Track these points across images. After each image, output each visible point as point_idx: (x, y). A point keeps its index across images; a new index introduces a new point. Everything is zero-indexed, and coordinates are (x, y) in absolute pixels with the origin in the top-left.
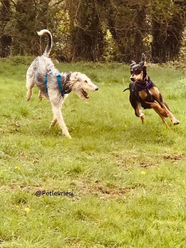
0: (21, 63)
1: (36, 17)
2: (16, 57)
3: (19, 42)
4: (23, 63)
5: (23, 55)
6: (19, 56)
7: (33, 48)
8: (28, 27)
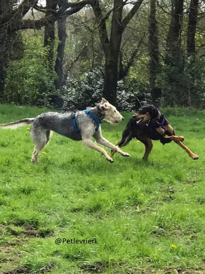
0: (171, 114)
1: (184, 69)
2: (166, 109)
3: (168, 94)
4: (173, 114)
5: (173, 107)
6: (169, 108)
7: (182, 100)
8: (177, 79)
